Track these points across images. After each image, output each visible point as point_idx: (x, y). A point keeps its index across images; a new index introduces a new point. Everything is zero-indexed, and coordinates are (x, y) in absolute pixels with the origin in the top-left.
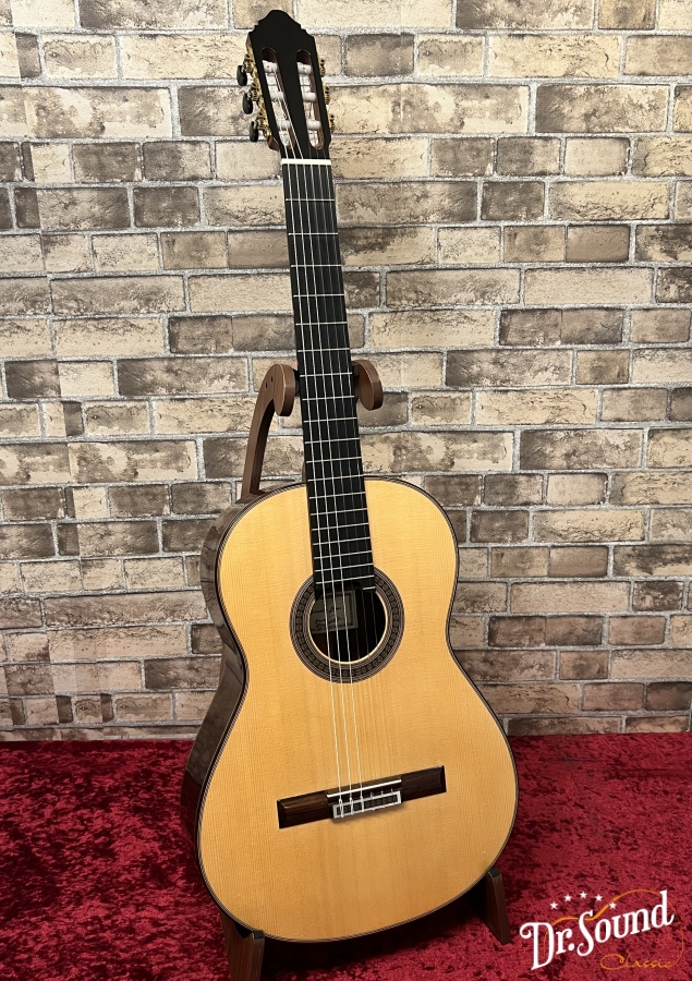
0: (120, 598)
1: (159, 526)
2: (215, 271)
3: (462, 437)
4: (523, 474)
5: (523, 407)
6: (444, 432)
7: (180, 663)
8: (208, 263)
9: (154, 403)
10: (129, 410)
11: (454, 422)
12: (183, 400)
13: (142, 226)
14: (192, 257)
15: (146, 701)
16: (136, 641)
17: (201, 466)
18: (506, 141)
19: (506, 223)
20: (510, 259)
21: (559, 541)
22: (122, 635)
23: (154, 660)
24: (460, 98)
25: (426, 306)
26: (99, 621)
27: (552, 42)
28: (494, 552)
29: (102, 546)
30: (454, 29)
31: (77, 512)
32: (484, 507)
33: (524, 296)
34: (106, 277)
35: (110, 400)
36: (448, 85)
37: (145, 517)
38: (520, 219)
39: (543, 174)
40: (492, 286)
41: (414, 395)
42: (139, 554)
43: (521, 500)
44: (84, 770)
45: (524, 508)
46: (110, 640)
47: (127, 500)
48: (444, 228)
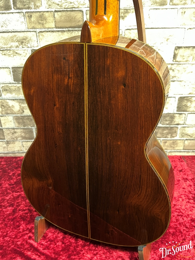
2: (50, 30)
8: (47, 26)
10: (18, 87)
13: (17, 9)
14: (39, 23)
21: (189, 138)
28: (163, 141)
29: (13, 137)
31: (3, 125)
34: (3, 32)
35: (10, 83)
37: (28, 127)
42: (28, 140)
43: (175, 123)
47: (21, 121)
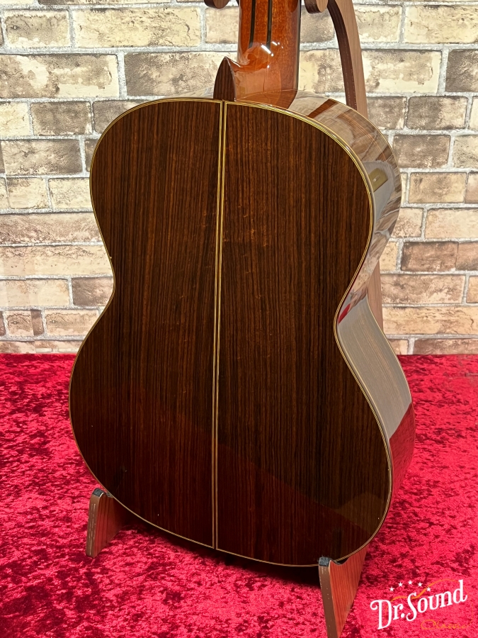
0: (46, 218)
1: (82, 145)
3: (390, 55)
4: (449, 97)
5: (453, 24)
6: (371, 50)
7: (105, 282)
9: (74, 14)
11: (382, 39)
12: (103, 10)
15: (74, 317)
16: (62, 259)
17: (123, 83)
22: (50, 253)
23: (81, 278)
26: (27, 239)
32: (406, 131)
44: (17, 379)
45: (446, 132)
46: (38, 258)
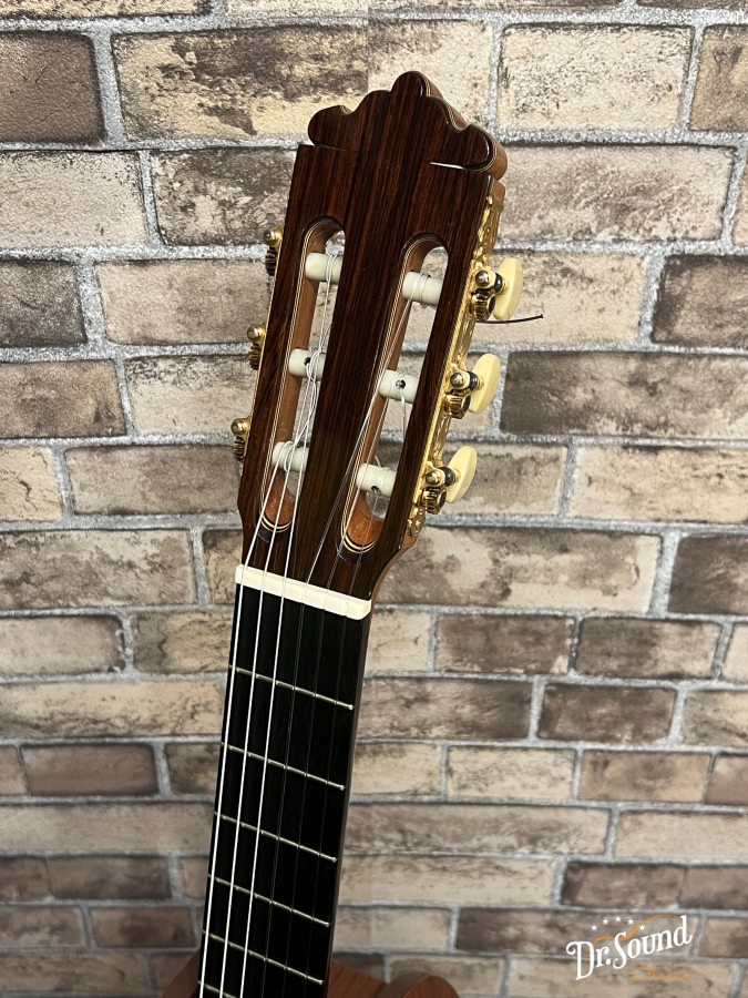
18: (600, 623)
19: (589, 746)
20: (594, 794)
24: (503, 550)
25: (422, 850)
27: (727, 462)
30: (496, 433)
33: (614, 847)
36: (478, 528)
38: (618, 741)
39: (676, 676)
40: (551, 830)
41: (395, 958)
48: (459, 747)
